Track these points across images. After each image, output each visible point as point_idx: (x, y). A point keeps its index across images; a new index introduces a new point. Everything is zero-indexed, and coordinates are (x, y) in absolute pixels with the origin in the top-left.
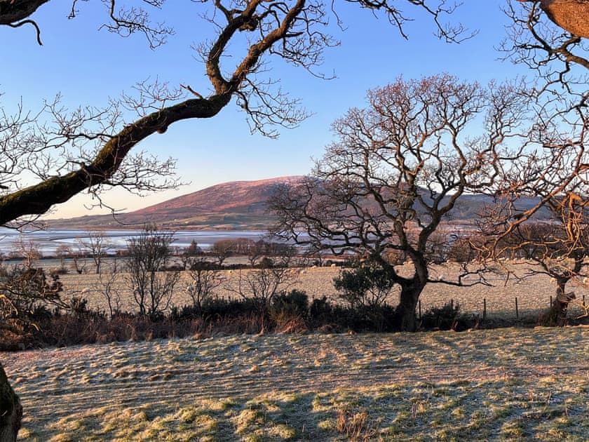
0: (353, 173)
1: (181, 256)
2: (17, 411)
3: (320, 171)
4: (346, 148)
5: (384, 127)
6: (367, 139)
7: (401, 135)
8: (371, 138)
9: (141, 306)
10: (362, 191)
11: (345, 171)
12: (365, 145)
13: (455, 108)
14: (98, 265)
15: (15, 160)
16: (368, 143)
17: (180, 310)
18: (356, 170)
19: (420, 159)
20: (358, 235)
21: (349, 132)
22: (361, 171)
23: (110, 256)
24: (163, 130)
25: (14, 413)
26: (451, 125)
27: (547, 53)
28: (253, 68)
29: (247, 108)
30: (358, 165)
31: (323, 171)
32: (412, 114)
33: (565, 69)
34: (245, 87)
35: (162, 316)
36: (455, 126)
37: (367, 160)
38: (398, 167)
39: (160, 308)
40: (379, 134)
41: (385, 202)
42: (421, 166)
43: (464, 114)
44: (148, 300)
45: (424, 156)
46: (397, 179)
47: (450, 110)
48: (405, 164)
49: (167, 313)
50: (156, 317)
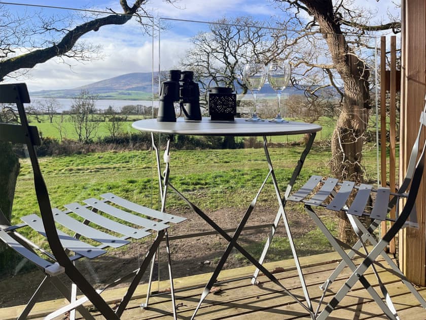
0: (201, 65)
1: (103, 114)
2: (18, 165)
3: (182, 63)
4: (197, 52)
5: (217, 41)
6: (208, 47)
7: (226, 46)
8: (210, 47)
9: (80, 135)
10: (206, 75)
11: (196, 64)
12: (207, 50)
13: (254, 33)
14: (51, 119)
15: (19, 38)
16: (209, 50)
17: (102, 138)
18: (202, 64)
19: (236, 59)
20: (204, 99)
21: (198, 44)
22: (205, 64)
23: (59, 114)
24: (96, 30)
25: (16, 166)
26: (252, 41)
27: (289, 4)
28: (144, 2)
29: (141, 23)
30: (204, 61)
31: (184, 63)
32: (231, 35)
33: (297, 12)
34: (140, 11)
35: (92, 141)
36: (255, 43)
37: (208, 58)
38: (225, 63)
39: (91, 137)
40: (214, 45)
41: (218, 81)
42: (237, 62)
43: (259, 36)
44: (84, 132)
45: (238, 57)
46: (225, 69)
47: (251, 34)
48: (228, 61)
49: (95, 139)
50: (89, 142)
